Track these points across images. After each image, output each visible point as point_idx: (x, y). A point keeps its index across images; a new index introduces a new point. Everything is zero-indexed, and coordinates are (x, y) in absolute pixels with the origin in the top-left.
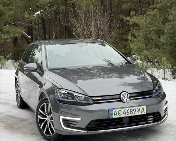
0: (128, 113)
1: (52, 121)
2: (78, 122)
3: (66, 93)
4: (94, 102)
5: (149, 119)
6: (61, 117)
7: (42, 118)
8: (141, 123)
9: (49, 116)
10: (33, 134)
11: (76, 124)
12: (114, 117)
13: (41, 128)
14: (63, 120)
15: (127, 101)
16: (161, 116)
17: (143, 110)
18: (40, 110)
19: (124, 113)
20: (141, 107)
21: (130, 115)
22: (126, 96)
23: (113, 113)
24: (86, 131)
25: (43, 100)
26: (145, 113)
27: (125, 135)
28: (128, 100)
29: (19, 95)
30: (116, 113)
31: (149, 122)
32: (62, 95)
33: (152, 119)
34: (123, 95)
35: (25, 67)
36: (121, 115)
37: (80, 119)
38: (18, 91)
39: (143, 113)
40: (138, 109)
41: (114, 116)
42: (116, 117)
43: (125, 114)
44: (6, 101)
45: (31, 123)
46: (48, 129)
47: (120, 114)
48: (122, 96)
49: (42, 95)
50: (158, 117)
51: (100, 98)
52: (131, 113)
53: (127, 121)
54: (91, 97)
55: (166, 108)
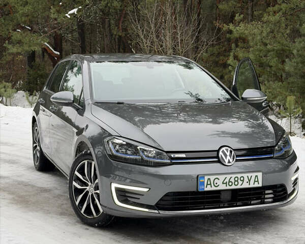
0: (230, 184)
1: (98, 192)
2: (143, 195)
3: (125, 143)
4: (173, 161)
5: (266, 196)
6: (114, 186)
7: (79, 187)
8: (252, 202)
9: (91, 183)
10: (62, 214)
11: (139, 199)
12: (206, 189)
13: (77, 203)
14: (117, 190)
15: (229, 162)
16: (286, 192)
17: (256, 180)
18: (76, 173)
19: (223, 183)
20: (254, 175)
21: (233, 187)
22: (228, 154)
23: (204, 182)
24: (156, 211)
25: (83, 155)
26: (260, 185)
27: (222, 222)
28: (231, 160)
29: (38, 148)
30: (209, 183)
31: (266, 200)
32: (117, 147)
33: (272, 196)
34: (223, 151)
35: (53, 98)
36: (218, 185)
37: (146, 190)
38: (36, 141)
39: (256, 185)
40: (248, 176)
41: (206, 187)
42: (209, 188)
43: (225, 185)
44: (15, 158)
45: (59, 196)
46: (88, 206)
47: (216, 183)
48: (221, 153)
49: (80, 147)
50: (281, 193)
51: (183, 155)
52: (236, 183)
53: (228, 197)
54: (167, 152)
55: (297, 179)
